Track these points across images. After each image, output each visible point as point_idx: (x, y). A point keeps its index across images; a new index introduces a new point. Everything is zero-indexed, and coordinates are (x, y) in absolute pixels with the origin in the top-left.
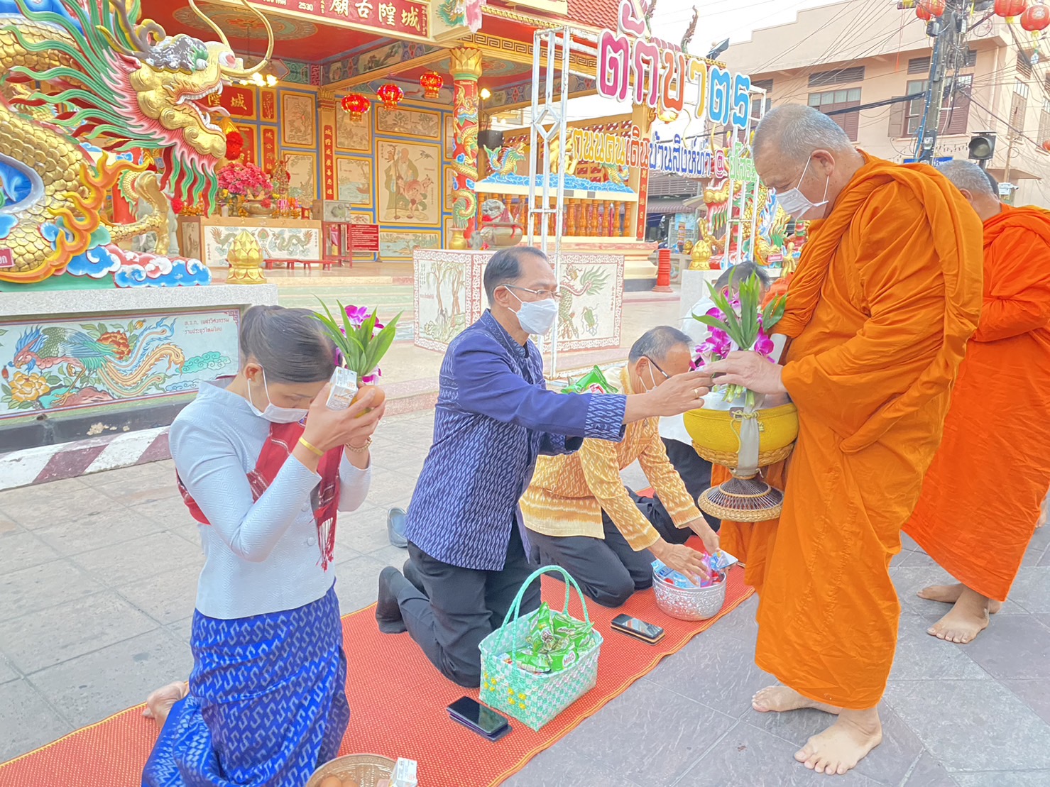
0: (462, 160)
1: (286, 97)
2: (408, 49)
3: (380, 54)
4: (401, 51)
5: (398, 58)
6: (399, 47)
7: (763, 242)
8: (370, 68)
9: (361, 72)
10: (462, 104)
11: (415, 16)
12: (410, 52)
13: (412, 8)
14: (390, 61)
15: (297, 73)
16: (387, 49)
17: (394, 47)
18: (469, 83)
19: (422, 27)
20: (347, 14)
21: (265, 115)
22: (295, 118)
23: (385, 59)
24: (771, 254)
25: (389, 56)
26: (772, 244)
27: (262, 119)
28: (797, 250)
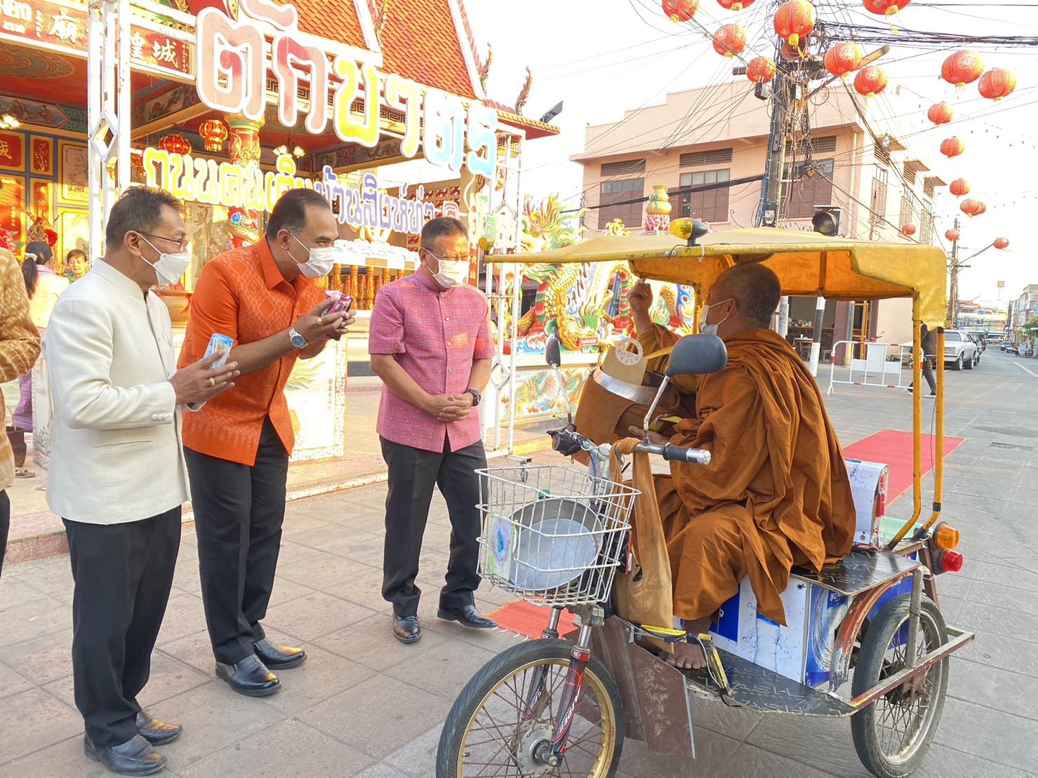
0: (237, 220)
1: (66, 148)
2: (189, 94)
3: (163, 100)
4: (182, 96)
5: (179, 105)
6: (181, 92)
7: (572, 323)
8: (155, 116)
9: (147, 121)
10: (238, 157)
11: (172, 50)
12: (191, 98)
13: (168, 41)
14: (174, 107)
15: (79, 120)
16: (169, 94)
17: (176, 92)
18: (247, 133)
19: (181, 64)
20: (74, 40)
21: (37, 167)
22: (76, 172)
23: (168, 106)
24: (583, 337)
25: (172, 102)
26: (584, 324)
27: (33, 170)
28: (621, 332)
